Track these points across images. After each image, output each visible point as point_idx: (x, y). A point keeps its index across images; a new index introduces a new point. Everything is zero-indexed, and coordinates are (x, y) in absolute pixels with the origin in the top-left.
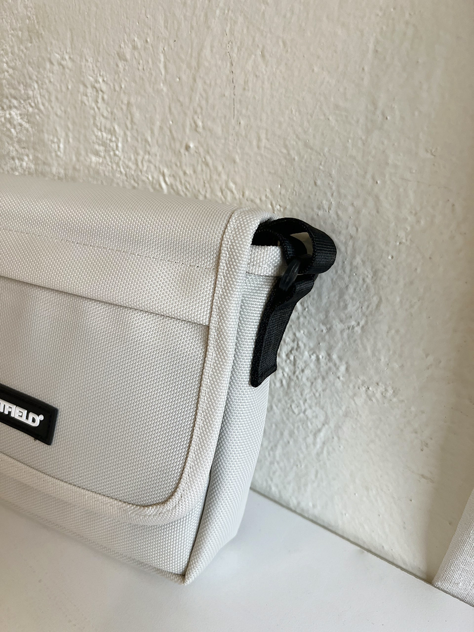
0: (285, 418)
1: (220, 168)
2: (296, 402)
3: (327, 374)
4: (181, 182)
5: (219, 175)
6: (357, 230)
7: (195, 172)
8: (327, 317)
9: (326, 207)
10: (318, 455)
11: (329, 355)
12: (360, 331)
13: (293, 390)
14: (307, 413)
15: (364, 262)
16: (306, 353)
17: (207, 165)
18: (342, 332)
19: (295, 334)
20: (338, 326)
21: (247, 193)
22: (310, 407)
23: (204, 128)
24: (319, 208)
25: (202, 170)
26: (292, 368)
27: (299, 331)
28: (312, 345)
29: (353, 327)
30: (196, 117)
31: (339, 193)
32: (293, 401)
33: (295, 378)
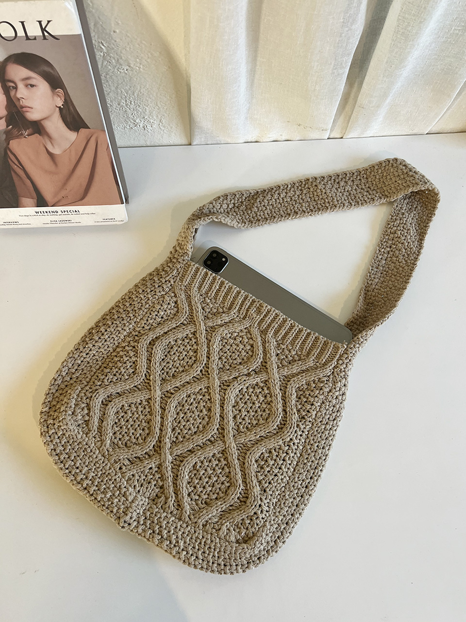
1: (136, 37)
4: (114, 45)
5: (136, 39)
7: (121, 40)
17: (128, 37)
21: (153, 44)
23: (122, 24)
25: (126, 39)
30: (117, 20)
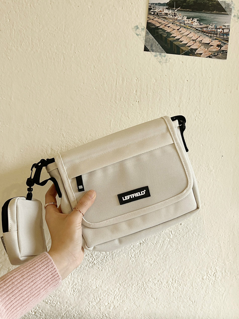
0: (213, 294)
2: (217, 288)
3: (225, 276)
6: (230, 240)
8: (224, 261)
9: (222, 235)
10: (224, 301)
11: (225, 271)
12: (232, 263)
13: (215, 284)
14: (220, 290)
15: (232, 247)
16: (219, 273)
18: (228, 264)
19: (216, 268)
20: (227, 263)
22: (221, 288)
24: (220, 236)
26: (215, 278)
27: (217, 267)
28: (220, 270)
29: (231, 262)
31: (225, 232)
32: (216, 288)
33: (216, 281)
